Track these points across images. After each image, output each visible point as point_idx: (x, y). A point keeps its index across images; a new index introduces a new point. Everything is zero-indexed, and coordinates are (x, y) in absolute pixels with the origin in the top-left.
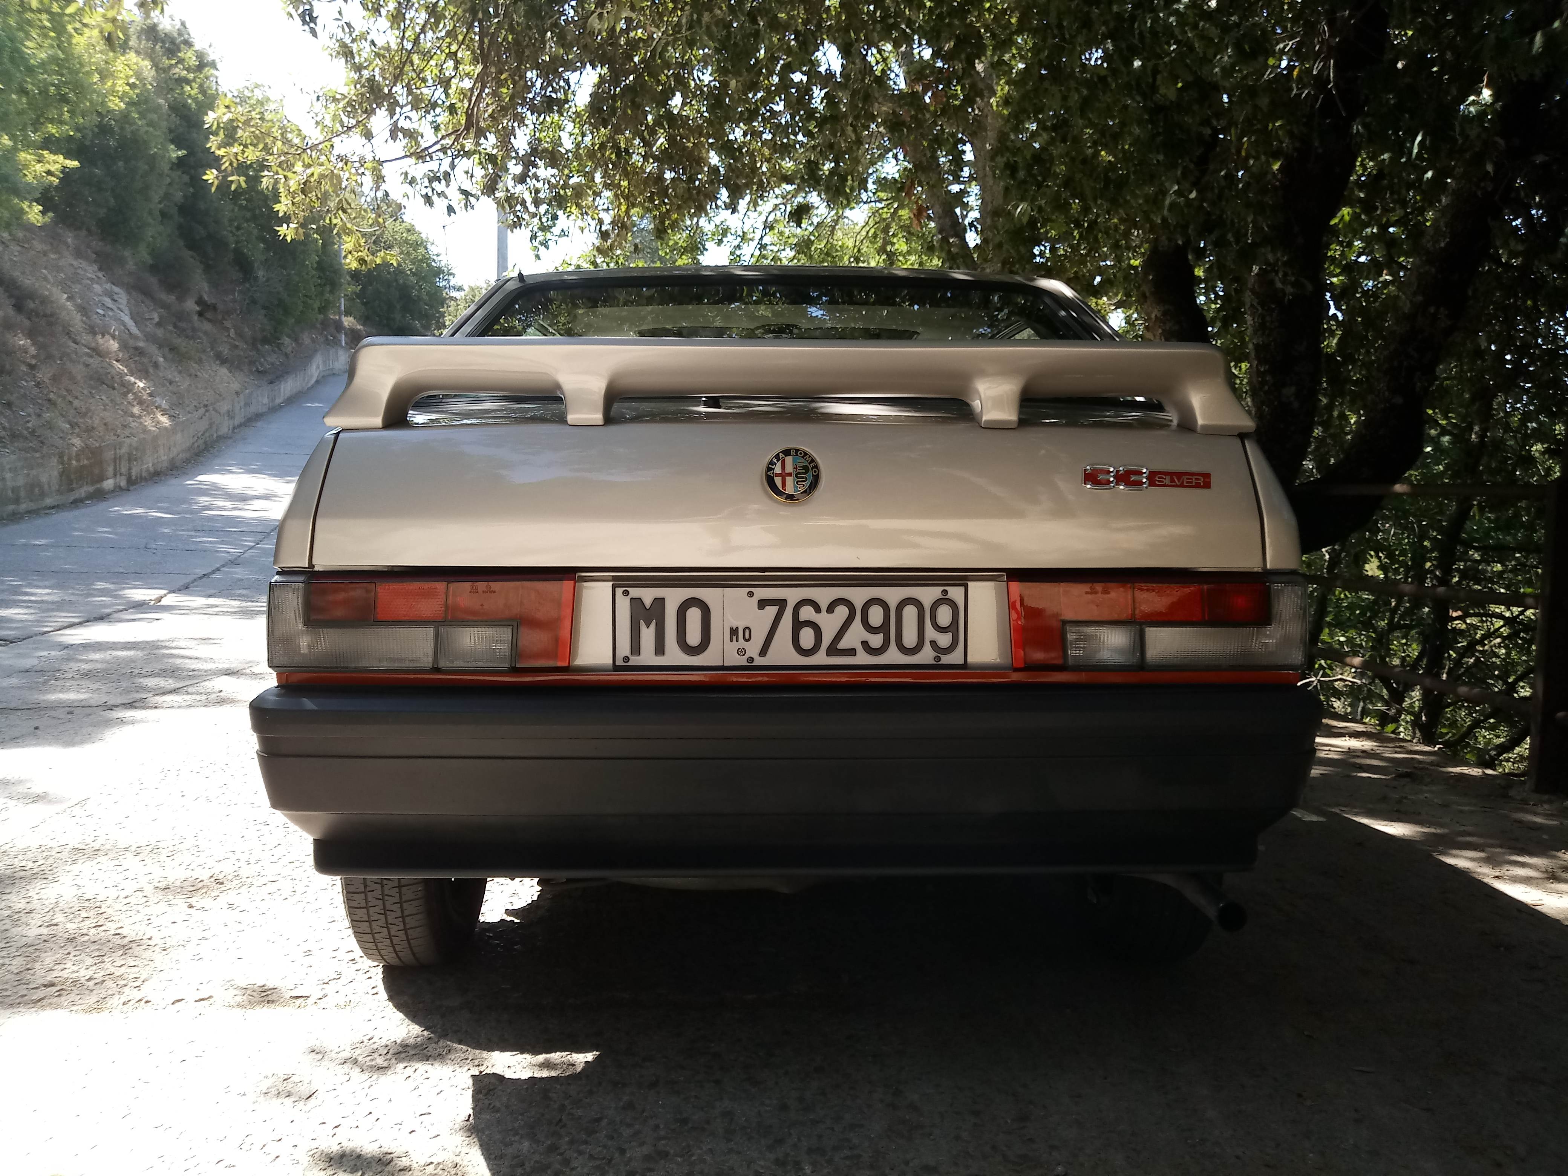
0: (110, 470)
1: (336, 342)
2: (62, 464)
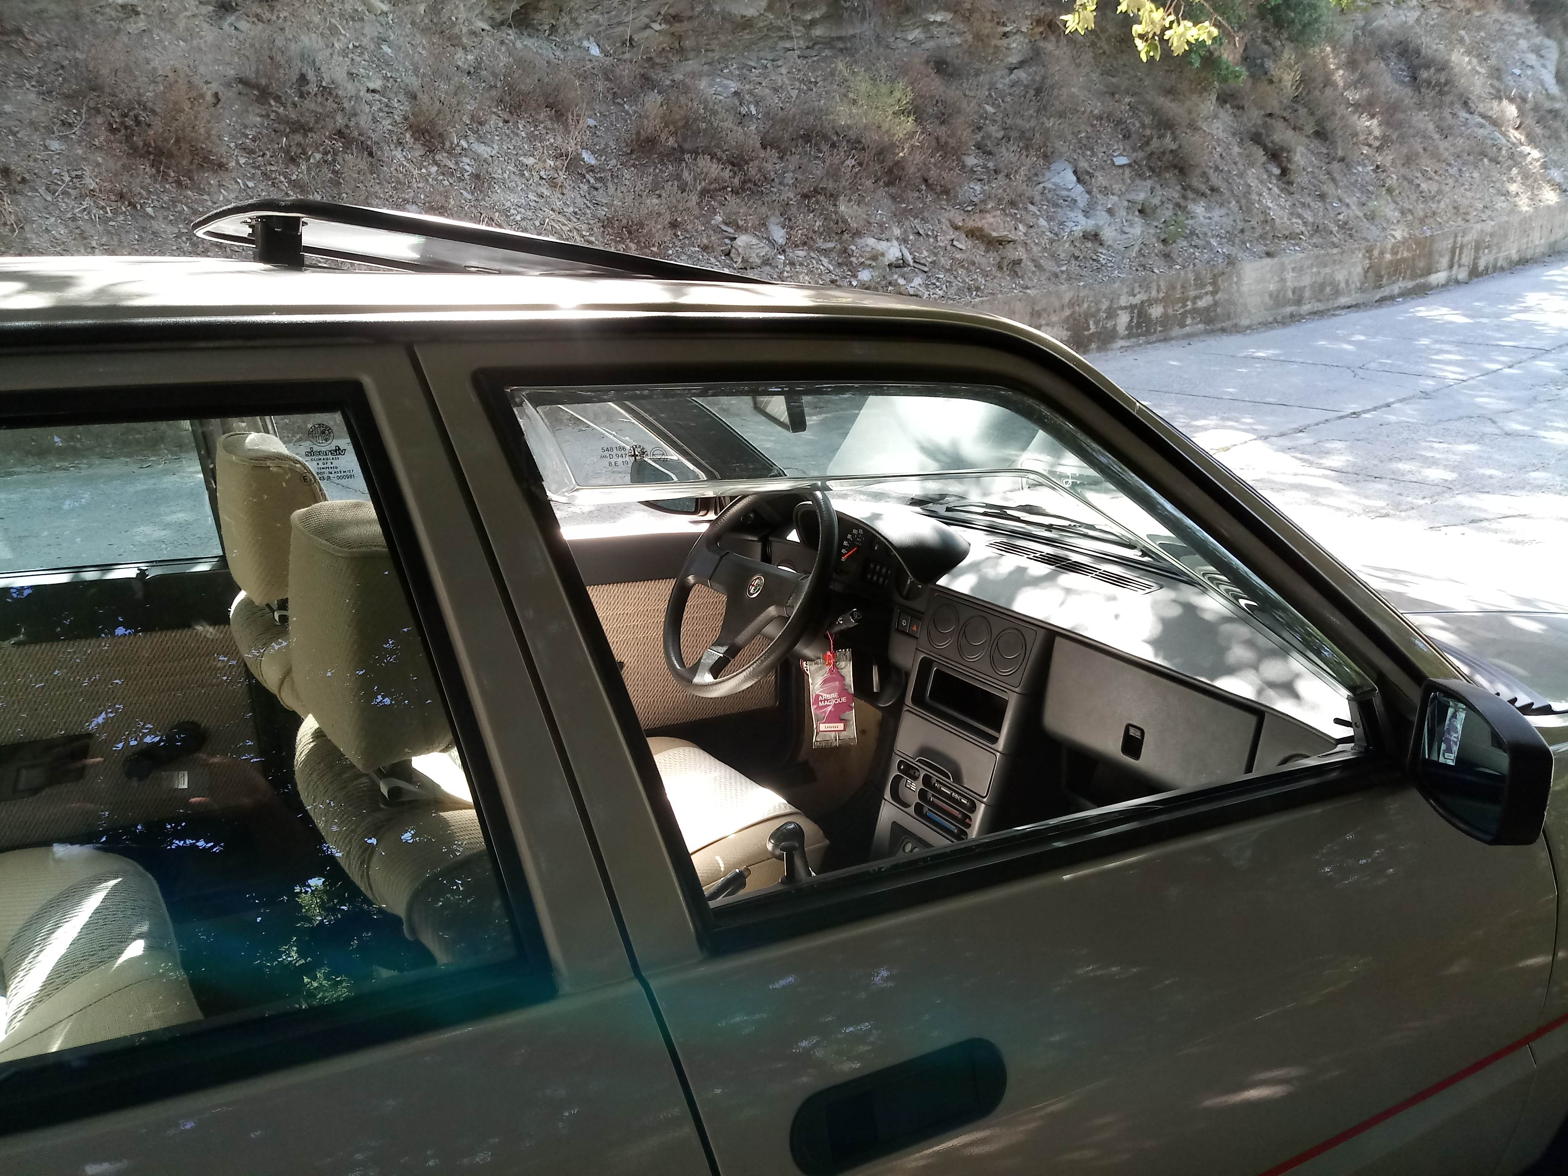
0: (1445, 261)
2: (1370, 258)
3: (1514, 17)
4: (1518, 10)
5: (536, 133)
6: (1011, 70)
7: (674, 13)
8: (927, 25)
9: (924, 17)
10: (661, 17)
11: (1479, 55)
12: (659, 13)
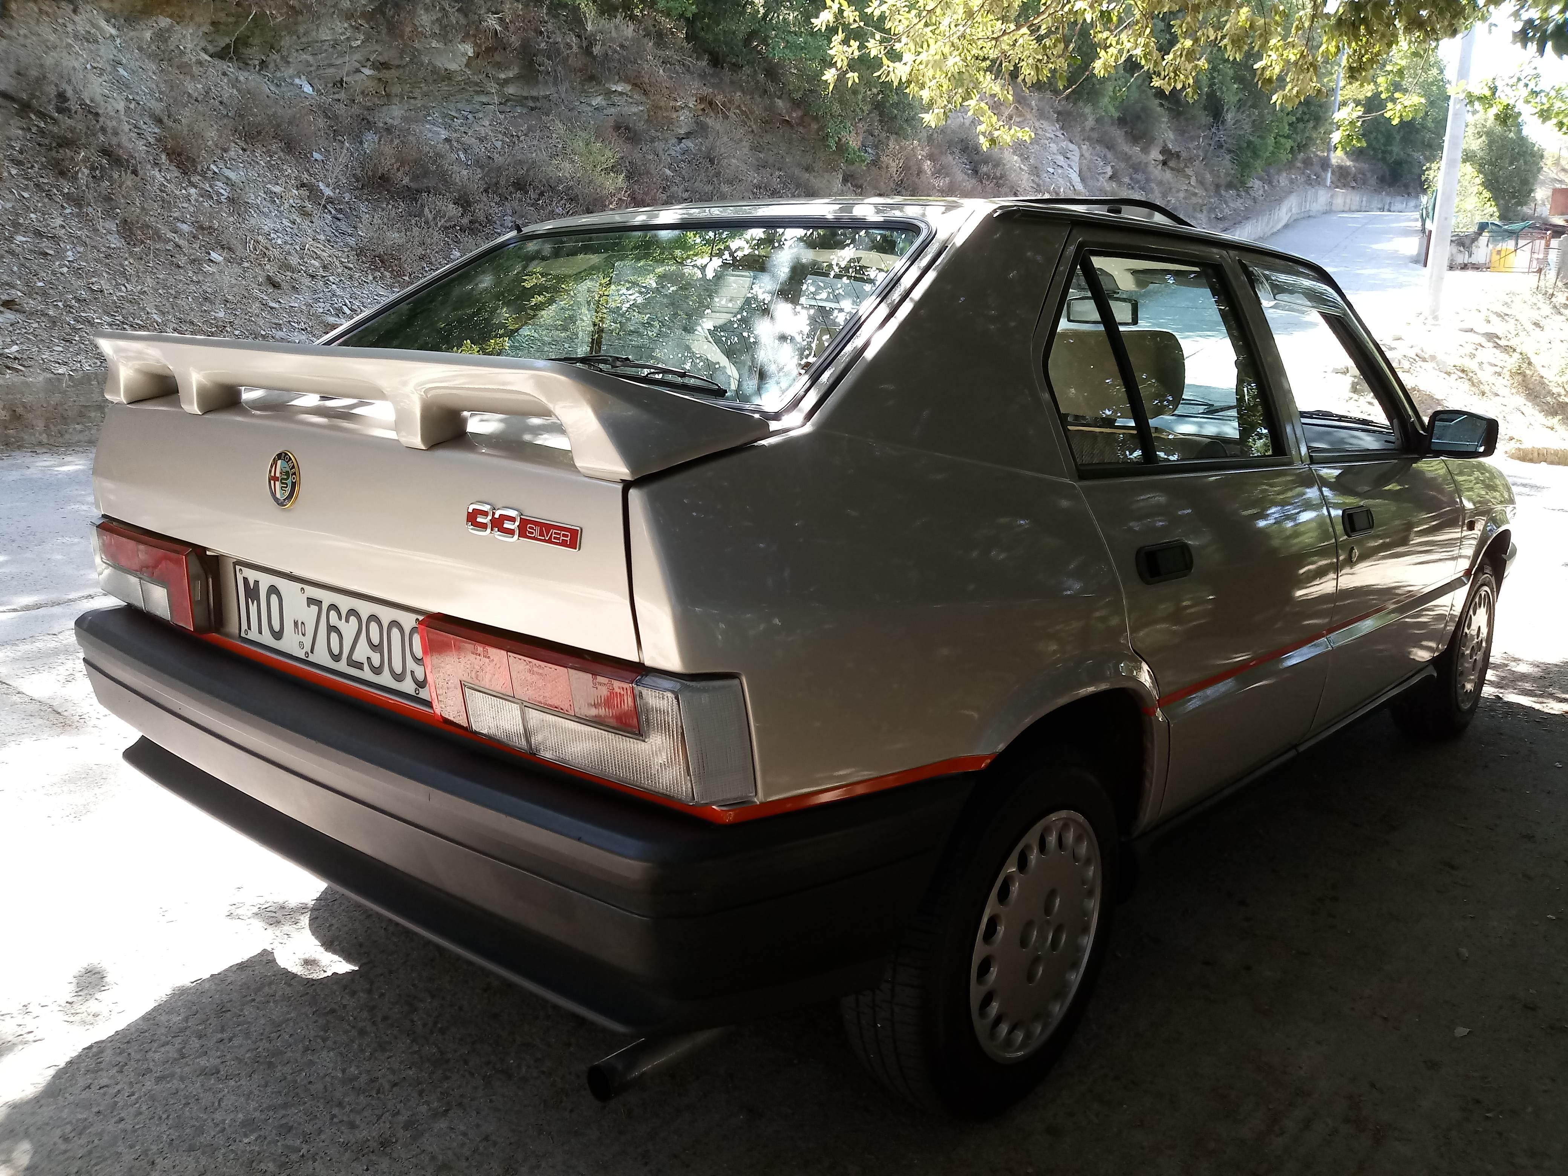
1: (1319, 181)
3: (1045, 124)
4: (1047, 119)
5: (273, 162)
6: (680, 140)
7: (382, 61)
8: (609, 93)
9: (607, 85)
10: (370, 63)
11: (1021, 155)
12: (368, 60)
